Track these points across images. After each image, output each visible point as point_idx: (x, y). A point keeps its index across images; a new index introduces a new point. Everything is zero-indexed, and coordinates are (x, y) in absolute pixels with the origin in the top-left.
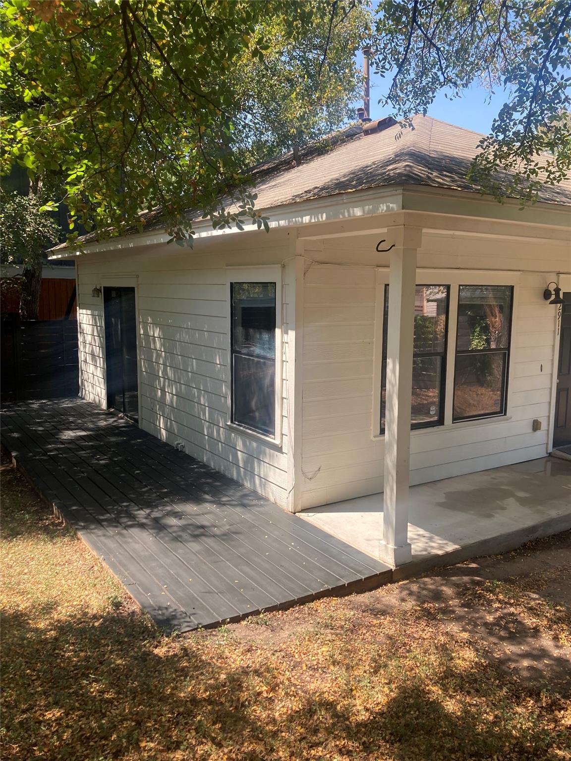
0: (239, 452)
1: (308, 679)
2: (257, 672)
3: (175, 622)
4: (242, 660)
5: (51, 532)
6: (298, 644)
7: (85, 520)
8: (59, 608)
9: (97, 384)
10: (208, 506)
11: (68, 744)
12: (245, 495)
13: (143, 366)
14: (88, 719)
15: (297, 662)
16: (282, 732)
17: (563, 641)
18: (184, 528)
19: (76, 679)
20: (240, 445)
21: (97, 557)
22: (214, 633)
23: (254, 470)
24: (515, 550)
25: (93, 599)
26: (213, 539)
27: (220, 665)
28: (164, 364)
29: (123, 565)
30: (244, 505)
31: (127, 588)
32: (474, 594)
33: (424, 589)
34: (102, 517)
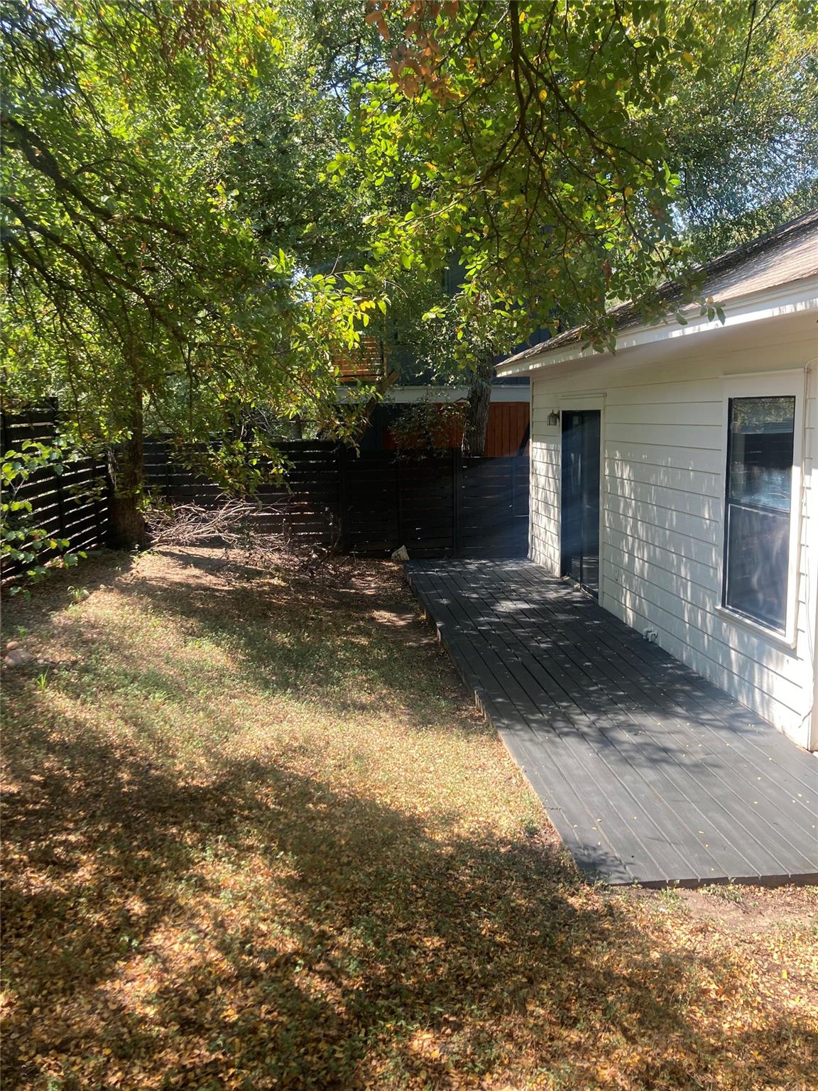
0: (733, 652)
1: (787, 992)
2: (707, 962)
3: (603, 869)
4: (689, 940)
5: (468, 727)
6: (782, 940)
7: (510, 717)
8: (462, 821)
9: (550, 543)
10: (678, 723)
11: (441, 981)
12: (739, 716)
13: (606, 518)
14: (470, 958)
15: (775, 965)
16: (728, 1051)
18: (639, 748)
19: (466, 908)
20: (734, 641)
21: (517, 766)
22: (655, 895)
23: (754, 681)
25: (504, 818)
26: (678, 769)
27: (655, 939)
28: (634, 518)
29: (549, 784)
30: (733, 729)
31: (549, 813)
34: (532, 717)
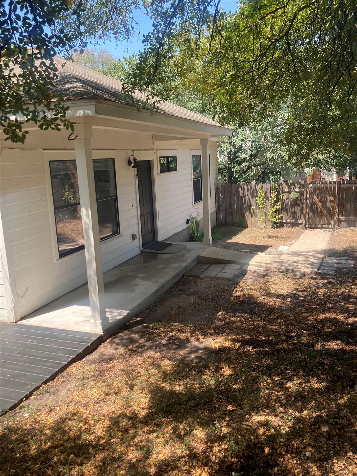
1: (99, 409)
2: (67, 419)
4: (51, 417)
15: (85, 403)
16: (110, 440)
17: (201, 340)
22: (17, 411)
24: (152, 305)
32: (149, 333)
33: (123, 339)
